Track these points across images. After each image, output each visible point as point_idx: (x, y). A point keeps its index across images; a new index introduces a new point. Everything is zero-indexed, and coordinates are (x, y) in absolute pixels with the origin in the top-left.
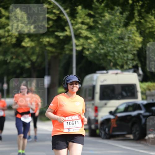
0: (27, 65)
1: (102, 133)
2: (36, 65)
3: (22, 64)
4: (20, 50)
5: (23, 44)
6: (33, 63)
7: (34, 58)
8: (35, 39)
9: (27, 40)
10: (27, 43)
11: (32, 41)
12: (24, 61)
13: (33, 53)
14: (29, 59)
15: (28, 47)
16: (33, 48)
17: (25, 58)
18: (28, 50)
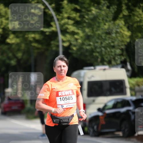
0: (13, 62)
1: (90, 131)
2: (22, 62)
3: (8, 61)
4: (5, 47)
5: (8, 41)
6: (19, 61)
7: (19, 55)
8: (21, 35)
9: (12, 36)
10: (12, 40)
11: (17, 37)
12: (10, 59)
13: (19, 50)
14: (15, 56)
15: (13, 44)
16: (18, 44)
17: (10, 55)
18: (13, 46)
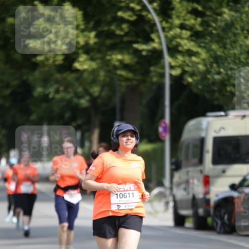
0: (84, 102)
1: (217, 224)
2: (99, 101)
3: (75, 100)
4: (71, 77)
5: (77, 65)
6: (93, 100)
7: (96, 90)
8: (99, 55)
9: (83, 57)
10: (83, 64)
11: (92, 59)
12: (80, 97)
13: (94, 82)
14: (87, 92)
15: (85, 70)
16: (93, 72)
17: (80, 89)
18: (85, 75)
